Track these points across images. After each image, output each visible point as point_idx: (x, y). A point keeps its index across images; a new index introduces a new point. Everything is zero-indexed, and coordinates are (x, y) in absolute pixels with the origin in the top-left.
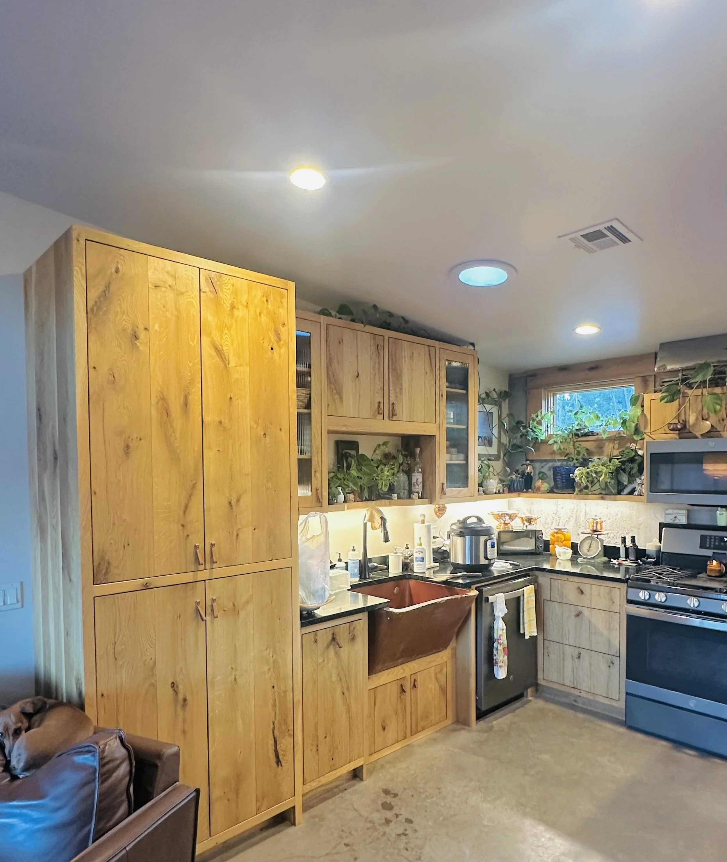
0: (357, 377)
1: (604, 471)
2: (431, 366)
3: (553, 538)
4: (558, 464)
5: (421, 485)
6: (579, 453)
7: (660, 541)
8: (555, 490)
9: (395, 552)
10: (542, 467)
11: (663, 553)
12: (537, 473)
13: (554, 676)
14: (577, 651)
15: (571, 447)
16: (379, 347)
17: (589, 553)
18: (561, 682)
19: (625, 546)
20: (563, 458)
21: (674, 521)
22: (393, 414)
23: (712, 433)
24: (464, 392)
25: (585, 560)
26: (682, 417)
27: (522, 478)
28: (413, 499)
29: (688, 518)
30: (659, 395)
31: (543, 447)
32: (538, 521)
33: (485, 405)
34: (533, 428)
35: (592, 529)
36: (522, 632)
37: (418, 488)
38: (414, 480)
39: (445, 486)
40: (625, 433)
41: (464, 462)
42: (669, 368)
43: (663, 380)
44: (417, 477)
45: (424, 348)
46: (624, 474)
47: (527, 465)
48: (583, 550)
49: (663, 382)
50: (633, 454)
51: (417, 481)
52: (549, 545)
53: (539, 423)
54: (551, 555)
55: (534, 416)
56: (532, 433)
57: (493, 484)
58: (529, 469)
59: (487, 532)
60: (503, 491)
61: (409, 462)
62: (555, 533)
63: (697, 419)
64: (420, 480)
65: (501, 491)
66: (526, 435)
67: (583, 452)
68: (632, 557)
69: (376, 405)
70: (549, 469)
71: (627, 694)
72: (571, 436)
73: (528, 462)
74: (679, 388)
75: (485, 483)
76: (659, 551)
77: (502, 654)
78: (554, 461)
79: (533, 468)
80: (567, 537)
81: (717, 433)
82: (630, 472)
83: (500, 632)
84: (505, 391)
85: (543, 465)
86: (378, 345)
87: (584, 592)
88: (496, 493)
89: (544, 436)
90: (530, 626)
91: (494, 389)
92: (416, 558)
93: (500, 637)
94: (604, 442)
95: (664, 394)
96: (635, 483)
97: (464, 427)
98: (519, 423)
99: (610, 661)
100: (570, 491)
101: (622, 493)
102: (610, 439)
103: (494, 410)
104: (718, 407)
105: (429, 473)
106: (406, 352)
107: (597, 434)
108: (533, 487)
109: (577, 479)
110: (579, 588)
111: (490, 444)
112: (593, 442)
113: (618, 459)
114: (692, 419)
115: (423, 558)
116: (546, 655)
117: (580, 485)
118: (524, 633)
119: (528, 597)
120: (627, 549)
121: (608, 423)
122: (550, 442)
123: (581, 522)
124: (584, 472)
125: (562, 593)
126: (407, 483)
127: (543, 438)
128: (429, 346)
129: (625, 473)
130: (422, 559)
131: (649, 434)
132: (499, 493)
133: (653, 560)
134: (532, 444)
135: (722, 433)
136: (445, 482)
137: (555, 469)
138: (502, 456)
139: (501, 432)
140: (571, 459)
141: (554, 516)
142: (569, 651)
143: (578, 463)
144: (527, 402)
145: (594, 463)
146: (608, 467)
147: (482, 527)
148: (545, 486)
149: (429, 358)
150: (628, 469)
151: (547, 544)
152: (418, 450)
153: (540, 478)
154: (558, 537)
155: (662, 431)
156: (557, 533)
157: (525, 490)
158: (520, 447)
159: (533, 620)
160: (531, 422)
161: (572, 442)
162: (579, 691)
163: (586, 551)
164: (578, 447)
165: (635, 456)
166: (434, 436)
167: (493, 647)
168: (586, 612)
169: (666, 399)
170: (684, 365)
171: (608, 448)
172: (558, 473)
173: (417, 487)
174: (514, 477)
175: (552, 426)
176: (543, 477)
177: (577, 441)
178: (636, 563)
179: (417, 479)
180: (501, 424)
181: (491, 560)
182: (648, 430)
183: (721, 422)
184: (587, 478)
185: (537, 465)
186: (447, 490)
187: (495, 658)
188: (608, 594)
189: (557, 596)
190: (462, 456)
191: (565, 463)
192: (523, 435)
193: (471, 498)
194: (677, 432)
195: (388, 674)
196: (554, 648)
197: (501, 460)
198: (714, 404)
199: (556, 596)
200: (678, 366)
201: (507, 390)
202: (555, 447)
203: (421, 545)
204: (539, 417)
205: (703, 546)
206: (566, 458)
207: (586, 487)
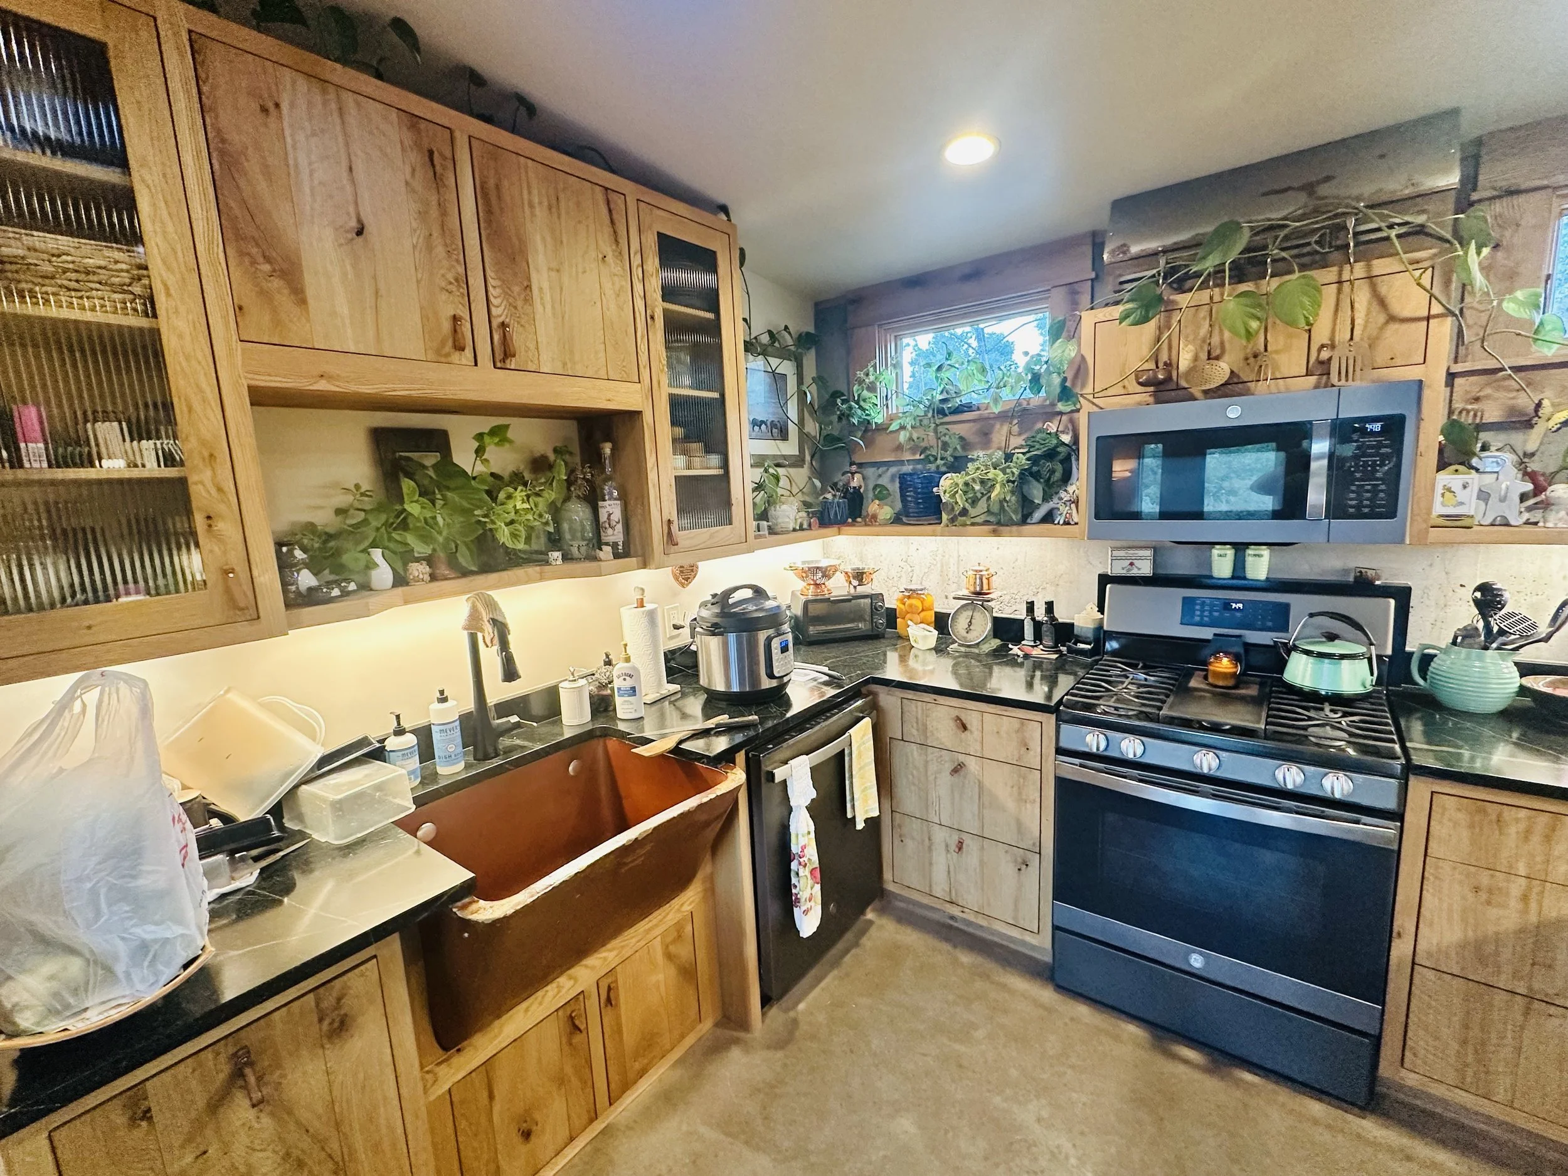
0: (360, 232)
1: (999, 479)
2: (617, 242)
3: (902, 606)
4: (908, 469)
5: (619, 527)
6: (945, 446)
7: (1101, 610)
8: (904, 519)
9: (571, 678)
10: (880, 476)
11: (1105, 632)
12: (871, 486)
13: (913, 878)
14: (955, 837)
15: (932, 434)
16: (436, 157)
17: (970, 636)
18: (927, 890)
19: (1033, 619)
20: (917, 457)
21: (1129, 570)
22: (504, 355)
23: (1232, 387)
24: (710, 316)
25: (963, 649)
26: (1164, 357)
27: (844, 497)
28: (601, 560)
29: (1155, 564)
30: (1117, 311)
31: (881, 440)
32: (873, 576)
33: (769, 359)
34: (862, 403)
35: (972, 589)
36: (849, 815)
37: (615, 534)
38: (603, 517)
39: (675, 528)
40: (1036, 400)
41: (721, 472)
42: (1135, 249)
43: (1122, 279)
44: (611, 509)
45: (592, 189)
46: (1035, 483)
47: (853, 474)
48: (959, 627)
49: (1121, 283)
50: (1055, 442)
51: (609, 518)
52: (896, 618)
53: (872, 388)
54: (900, 637)
55: (861, 374)
56: (859, 412)
57: (789, 512)
58: (856, 481)
59: (773, 620)
60: (810, 525)
61: (589, 476)
62: (905, 596)
63: (1196, 358)
64: (617, 515)
65: (805, 526)
66: (848, 416)
67: (955, 443)
68: (1048, 641)
69: (447, 326)
70: (892, 479)
71: (1055, 928)
72: (930, 415)
73: (854, 468)
74: (1158, 291)
75: (772, 512)
76: (1099, 628)
77: (810, 882)
78: (902, 463)
79: (864, 478)
80: (927, 604)
81: (1240, 386)
82: (1049, 478)
83: (803, 841)
84: (808, 334)
85: (881, 470)
86: (431, 153)
87: (968, 726)
88: (794, 530)
89: (881, 416)
90: (865, 801)
91: (786, 328)
92: (619, 689)
93: (803, 851)
94: (991, 422)
95: (1130, 306)
96: (1056, 500)
97: (716, 395)
98: (836, 394)
99: (1020, 860)
100: (933, 520)
101: (1029, 521)
102: (1004, 417)
103: (787, 368)
104: (1254, 324)
105: (637, 498)
106: (535, 192)
107: (978, 409)
108: (864, 513)
109: (945, 498)
110: (958, 718)
111: (784, 435)
112: (972, 424)
113: (1024, 454)
114: (1185, 361)
115: (633, 689)
116: (896, 842)
117: (953, 509)
118: (854, 817)
119: (859, 747)
120: (1037, 625)
121: (1002, 384)
122: (892, 428)
123: (950, 576)
124: (961, 482)
125: (925, 726)
126: (588, 525)
127: (879, 422)
128: (606, 189)
129: (1038, 481)
130: (633, 691)
131: (1090, 397)
132: (802, 529)
133: (1089, 647)
134: (860, 434)
135: (1252, 385)
136: (674, 517)
137: (903, 478)
138: (808, 458)
139: (803, 410)
140: (932, 459)
141: (902, 564)
142: (940, 836)
143: (944, 464)
144: (849, 352)
145: (977, 464)
146: (1008, 471)
147: (761, 610)
148: (886, 512)
149: (607, 221)
150: (1045, 473)
151: (892, 616)
152: (607, 449)
153: (877, 497)
154: (911, 606)
155: (1118, 390)
156: (909, 597)
157: (850, 520)
158: (839, 440)
159: (871, 787)
160: (856, 388)
161: (933, 425)
162: (960, 909)
163: (963, 633)
164: (945, 435)
165: (1056, 446)
166: (639, 413)
167: (790, 870)
168: (972, 764)
169: (1132, 317)
170: (1170, 240)
171: (1000, 433)
172: (910, 486)
173: (610, 531)
174: (829, 496)
175: (894, 397)
176: (881, 494)
177: (942, 424)
178: (1055, 652)
179: (609, 515)
180: (802, 395)
181: (782, 677)
182: (1089, 389)
183: (1252, 360)
184: (965, 493)
185: (870, 472)
186: (679, 535)
187: (794, 891)
188: (1017, 731)
189: (915, 732)
190: (715, 459)
191: (919, 467)
192: (843, 414)
193: (743, 546)
194: (1152, 389)
195: (527, 1010)
196: (913, 828)
197: (806, 466)
198: (1247, 319)
199: (913, 732)
200: (1153, 245)
201: (812, 330)
202: (903, 437)
203: (628, 660)
204: (872, 378)
205: (1187, 619)
206: (922, 457)
207: (964, 512)
